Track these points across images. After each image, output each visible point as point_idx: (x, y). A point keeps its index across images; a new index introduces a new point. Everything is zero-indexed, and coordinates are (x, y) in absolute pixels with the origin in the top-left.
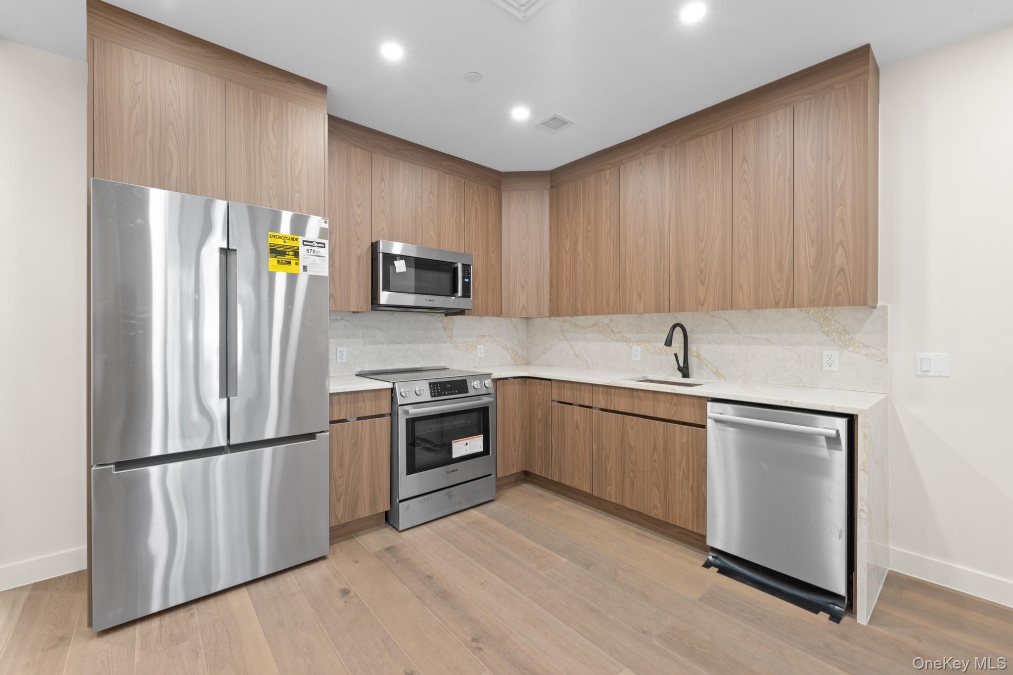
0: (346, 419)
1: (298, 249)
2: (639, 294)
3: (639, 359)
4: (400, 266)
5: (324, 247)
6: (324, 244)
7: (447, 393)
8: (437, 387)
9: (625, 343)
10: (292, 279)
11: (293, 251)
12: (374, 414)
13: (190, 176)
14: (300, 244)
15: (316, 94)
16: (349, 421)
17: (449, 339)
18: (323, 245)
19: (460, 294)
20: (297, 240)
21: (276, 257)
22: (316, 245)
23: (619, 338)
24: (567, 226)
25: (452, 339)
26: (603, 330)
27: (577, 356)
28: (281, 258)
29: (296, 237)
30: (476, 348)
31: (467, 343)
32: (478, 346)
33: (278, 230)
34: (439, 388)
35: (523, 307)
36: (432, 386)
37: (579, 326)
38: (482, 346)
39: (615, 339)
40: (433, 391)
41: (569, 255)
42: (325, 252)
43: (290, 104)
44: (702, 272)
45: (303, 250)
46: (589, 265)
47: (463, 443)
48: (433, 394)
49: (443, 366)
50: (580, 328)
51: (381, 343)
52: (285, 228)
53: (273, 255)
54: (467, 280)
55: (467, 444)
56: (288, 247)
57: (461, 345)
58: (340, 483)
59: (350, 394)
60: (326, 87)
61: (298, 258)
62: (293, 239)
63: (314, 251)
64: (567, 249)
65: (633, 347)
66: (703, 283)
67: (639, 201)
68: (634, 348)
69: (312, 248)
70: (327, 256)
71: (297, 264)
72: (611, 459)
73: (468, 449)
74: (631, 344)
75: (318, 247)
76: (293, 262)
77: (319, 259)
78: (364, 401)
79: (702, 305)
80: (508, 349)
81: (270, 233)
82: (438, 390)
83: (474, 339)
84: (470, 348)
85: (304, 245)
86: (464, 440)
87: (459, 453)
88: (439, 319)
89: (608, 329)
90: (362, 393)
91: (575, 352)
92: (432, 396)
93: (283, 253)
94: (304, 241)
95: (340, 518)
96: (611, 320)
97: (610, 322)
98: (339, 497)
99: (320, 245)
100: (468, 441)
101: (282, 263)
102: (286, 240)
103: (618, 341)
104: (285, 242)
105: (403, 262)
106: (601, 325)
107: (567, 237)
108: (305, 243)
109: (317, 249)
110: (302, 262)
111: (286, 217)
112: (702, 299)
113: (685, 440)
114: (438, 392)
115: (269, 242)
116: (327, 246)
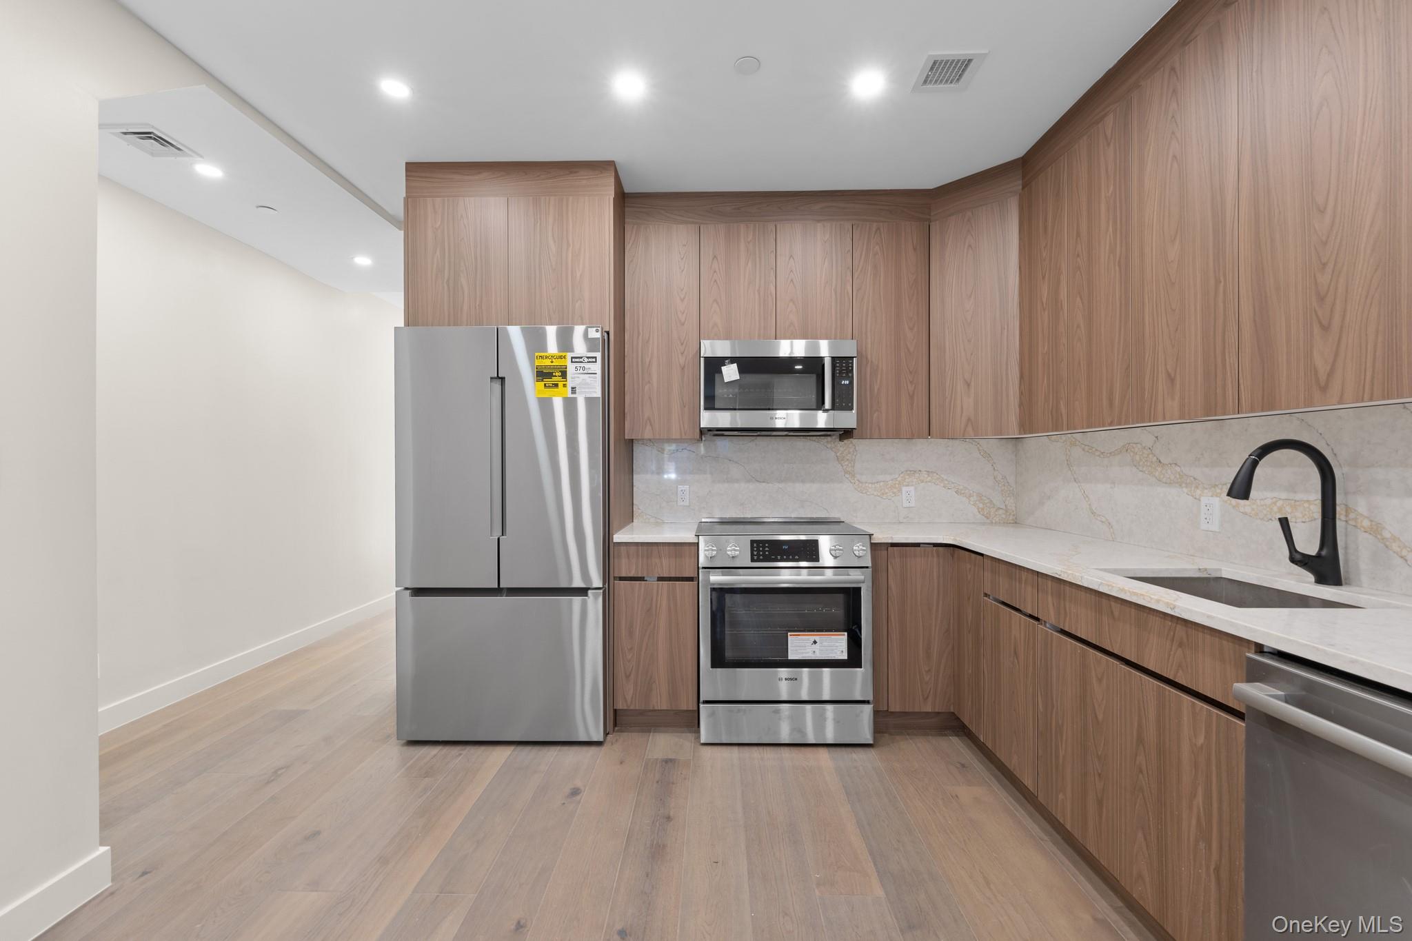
0: (644, 577)
1: (566, 368)
2: (1169, 375)
3: (1215, 527)
4: (730, 373)
5: (596, 362)
6: (596, 358)
7: (779, 557)
8: (764, 547)
9: (1185, 490)
10: (570, 405)
11: (560, 371)
12: (673, 575)
13: (477, 307)
14: (568, 362)
15: (601, 175)
16: (646, 581)
17: (847, 476)
18: (594, 360)
19: (828, 405)
20: (564, 357)
21: (542, 381)
22: (586, 360)
23: (1172, 477)
24: (1044, 255)
25: (853, 476)
26: (1141, 460)
27: (1093, 513)
28: (549, 381)
29: (563, 354)
30: (900, 491)
31: (882, 484)
32: (904, 489)
33: (544, 349)
34: (767, 549)
35: (969, 420)
36: (755, 545)
37: (1098, 453)
38: (912, 488)
39: (1164, 480)
40: (755, 553)
41: (1046, 313)
42: (597, 368)
43: (571, 198)
44: (1321, 299)
45: (571, 369)
46: (1078, 326)
47: (808, 639)
48: (755, 557)
49: (834, 518)
50: (1099, 456)
51: (737, 481)
52: (552, 347)
53: (539, 378)
54: (847, 382)
55: (815, 642)
56: (555, 367)
57: (870, 485)
58: (629, 657)
59: (641, 546)
60: (613, 161)
61: (566, 378)
62: (561, 357)
63: (584, 368)
64: (1044, 300)
65: (1202, 499)
66: (1325, 328)
67: (1170, 159)
68: (1204, 500)
69: (582, 365)
70: (599, 371)
71: (565, 386)
72: (1064, 738)
73: (817, 652)
74: (1198, 492)
75: (589, 362)
76: (561, 384)
77: (590, 377)
78: (660, 557)
79: (1324, 389)
80: (970, 496)
81: (536, 354)
82: (764, 551)
83: (897, 476)
84: (887, 491)
85: (572, 362)
86: (812, 635)
87: (803, 653)
88: (829, 446)
89: (1151, 456)
90: (657, 546)
91: (1090, 505)
92: (753, 560)
93: (550, 375)
94: (572, 358)
95: (629, 701)
96: (1157, 437)
97: (1155, 442)
98: (628, 674)
99: (590, 360)
100: (817, 639)
101: (549, 387)
102: (554, 360)
103: (1170, 483)
104: (552, 362)
105: (734, 366)
106: (1136, 450)
107: (1044, 278)
108: (573, 360)
109: (587, 366)
110: (570, 384)
111: (551, 331)
112: (1323, 369)
113: (1201, 740)
114: (764, 555)
115: (536, 364)
116: (599, 360)
